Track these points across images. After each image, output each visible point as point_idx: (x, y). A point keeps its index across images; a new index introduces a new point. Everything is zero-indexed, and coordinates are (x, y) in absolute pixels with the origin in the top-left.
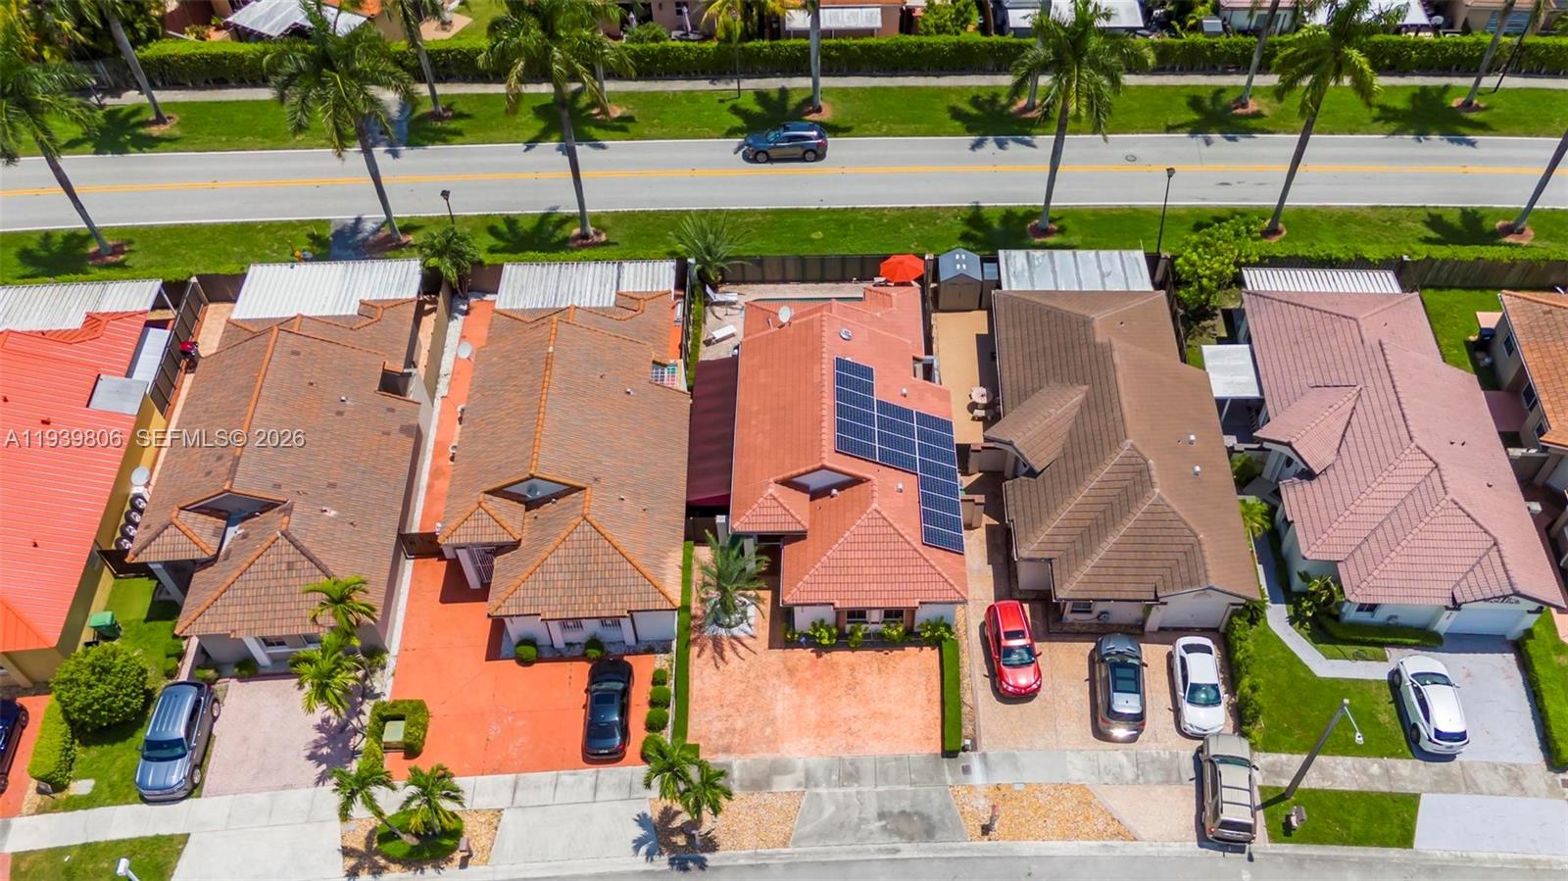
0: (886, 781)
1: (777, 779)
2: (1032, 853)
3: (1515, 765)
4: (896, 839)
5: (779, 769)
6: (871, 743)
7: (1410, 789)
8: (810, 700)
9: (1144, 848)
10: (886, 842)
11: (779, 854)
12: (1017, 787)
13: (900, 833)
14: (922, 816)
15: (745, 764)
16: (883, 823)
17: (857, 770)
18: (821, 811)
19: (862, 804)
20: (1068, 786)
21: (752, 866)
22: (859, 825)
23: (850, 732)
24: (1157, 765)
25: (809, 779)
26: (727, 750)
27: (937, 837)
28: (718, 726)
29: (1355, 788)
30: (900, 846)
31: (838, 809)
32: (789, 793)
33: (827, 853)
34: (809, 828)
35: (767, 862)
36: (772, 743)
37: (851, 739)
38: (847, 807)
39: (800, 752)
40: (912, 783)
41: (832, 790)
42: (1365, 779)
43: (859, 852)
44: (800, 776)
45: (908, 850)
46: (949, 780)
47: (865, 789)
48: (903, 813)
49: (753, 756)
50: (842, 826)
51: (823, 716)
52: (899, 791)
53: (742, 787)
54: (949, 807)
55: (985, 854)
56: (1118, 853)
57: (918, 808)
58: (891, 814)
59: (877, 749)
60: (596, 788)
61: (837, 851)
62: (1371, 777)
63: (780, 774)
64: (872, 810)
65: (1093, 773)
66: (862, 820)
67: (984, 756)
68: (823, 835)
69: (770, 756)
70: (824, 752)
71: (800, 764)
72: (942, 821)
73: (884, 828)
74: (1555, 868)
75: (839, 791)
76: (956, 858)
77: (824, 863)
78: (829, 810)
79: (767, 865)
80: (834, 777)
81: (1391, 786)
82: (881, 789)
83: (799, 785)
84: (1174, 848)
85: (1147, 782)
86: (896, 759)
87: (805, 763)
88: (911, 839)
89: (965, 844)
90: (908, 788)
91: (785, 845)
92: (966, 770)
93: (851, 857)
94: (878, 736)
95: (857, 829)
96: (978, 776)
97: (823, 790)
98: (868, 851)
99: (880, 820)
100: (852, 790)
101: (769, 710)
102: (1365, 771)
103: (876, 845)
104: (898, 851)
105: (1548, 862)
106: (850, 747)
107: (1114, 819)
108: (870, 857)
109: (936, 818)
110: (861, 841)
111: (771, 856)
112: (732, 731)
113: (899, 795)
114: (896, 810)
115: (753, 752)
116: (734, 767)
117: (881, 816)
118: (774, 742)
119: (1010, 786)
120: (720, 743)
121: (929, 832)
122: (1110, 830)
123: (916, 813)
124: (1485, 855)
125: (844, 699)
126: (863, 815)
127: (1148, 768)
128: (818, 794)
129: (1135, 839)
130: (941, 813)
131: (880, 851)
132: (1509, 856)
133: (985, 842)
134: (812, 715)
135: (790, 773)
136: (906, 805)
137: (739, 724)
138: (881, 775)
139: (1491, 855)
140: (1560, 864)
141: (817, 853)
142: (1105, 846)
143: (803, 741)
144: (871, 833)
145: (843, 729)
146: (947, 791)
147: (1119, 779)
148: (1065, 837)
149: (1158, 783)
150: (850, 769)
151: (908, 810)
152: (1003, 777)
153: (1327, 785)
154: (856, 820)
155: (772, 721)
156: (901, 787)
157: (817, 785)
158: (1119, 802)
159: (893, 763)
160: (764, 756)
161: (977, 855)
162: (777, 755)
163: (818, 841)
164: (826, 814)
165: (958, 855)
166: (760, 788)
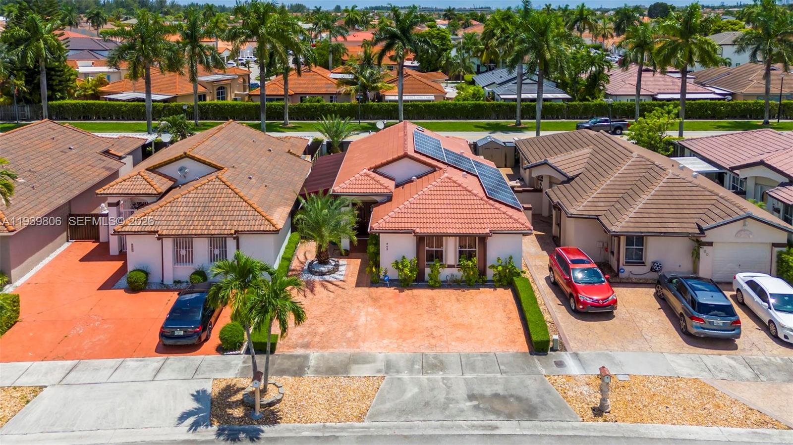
0: (473, 369)
1: (355, 367)
2: (663, 435)
4: (493, 417)
5: (357, 360)
8: (392, 315)
10: (479, 419)
11: (352, 427)
12: (623, 378)
13: (498, 413)
14: (519, 399)
15: (323, 356)
16: (475, 403)
17: (442, 362)
18: (403, 392)
19: (449, 388)
20: (680, 379)
21: (317, 438)
22: (447, 404)
23: (432, 336)
25: (390, 368)
26: (306, 346)
27: (541, 417)
30: (498, 423)
31: (422, 391)
32: (367, 378)
33: (411, 428)
34: (388, 405)
35: (337, 434)
36: (353, 342)
37: (433, 341)
38: (432, 390)
39: (381, 349)
40: (503, 373)
41: (414, 376)
43: (449, 428)
44: (381, 365)
45: (508, 427)
46: (543, 371)
47: (451, 376)
48: (496, 396)
49: (332, 350)
50: (427, 405)
51: (404, 325)
52: (489, 378)
53: (317, 371)
54: (548, 392)
55: (603, 433)
57: (513, 393)
58: (482, 396)
59: (461, 348)
60: (159, 370)
63: (359, 363)
64: (461, 392)
65: (704, 371)
66: (450, 401)
67: (576, 355)
68: (404, 411)
69: (349, 351)
70: (406, 349)
71: (381, 357)
72: (543, 402)
73: (476, 408)
75: (424, 378)
76: (569, 436)
77: (406, 437)
78: (412, 391)
79: (337, 437)
80: (417, 367)
82: (468, 376)
83: (379, 372)
85: (771, 380)
86: (482, 356)
87: (386, 356)
88: (510, 417)
90: (499, 376)
91: (360, 419)
92: (559, 364)
93: (437, 432)
95: (445, 407)
96: (574, 370)
97: (405, 376)
98: (460, 427)
99: (471, 401)
100: (439, 376)
101: (351, 321)
103: (469, 422)
104: (497, 428)
106: (433, 347)
108: (463, 432)
109: (535, 400)
110: (451, 418)
111: (342, 429)
113: (490, 382)
114: (488, 393)
115: (333, 347)
117: (471, 397)
118: (356, 341)
120: (300, 341)
121: (530, 411)
122: (754, 419)
123: (512, 396)
125: (425, 316)
126: (451, 396)
127: (764, 369)
128: (399, 379)
130: (540, 397)
131: (474, 427)
133: (600, 423)
134: (394, 325)
135: (369, 362)
136: (499, 389)
137: (321, 330)
141: (398, 428)
142: (755, 433)
143: (384, 341)
144: (462, 411)
145: (425, 334)
146: (543, 380)
147: (734, 377)
148: (699, 423)
150: (434, 361)
151: (501, 393)
154: (443, 400)
155: (354, 328)
156: (491, 376)
157: (398, 372)
159: (480, 358)
160: (343, 351)
161: (592, 434)
162: (358, 350)
163: (399, 417)
164: (408, 395)
165: (571, 433)
166: (337, 374)
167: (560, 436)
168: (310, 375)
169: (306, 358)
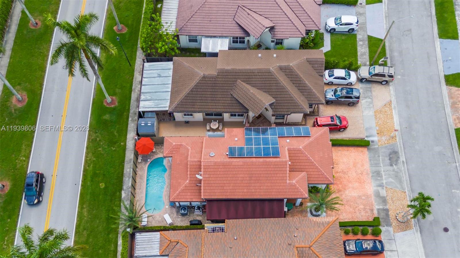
0: (379, 164)
1: (381, 195)
2: (399, 126)
3: (356, 13)
4: (399, 161)
5: (378, 195)
6: (365, 168)
7: (366, 37)
8: (350, 185)
9: (393, 99)
10: (401, 165)
11: (408, 194)
12: (378, 128)
13: (397, 161)
14: (390, 154)
15: (377, 205)
16: (394, 165)
17: (375, 172)
18: (392, 182)
19: (388, 171)
20: (376, 116)
22: (395, 172)
23: (362, 174)
24: (365, 93)
25: (381, 186)
26: (372, 210)
27: (397, 151)
28: (363, 213)
29: (368, 48)
30: (401, 161)
31: (391, 177)
32: (386, 191)
33: (406, 181)
34: (398, 186)
36: (368, 197)
37: (364, 173)
38: (389, 175)
39: (371, 188)
40: (379, 156)
41: (384, 179)
42: (364, 46)
43: (405, 172)
44: (379, 189)
45: (402, 158)
46: (376, 146)
47: (382, 170)
48: (390, 159)
49: (374, 202)
50: (396, 176)
51: (356, 181)
52: (382, 160)
53: (386, 205)
54: (386, 147)
55: (401, 138)
56: (396, 106)
57: (388, 155)
58: (390, 163)
59: (367, 166)
60: (391, 251)
61: (405, 178)
62: (363, 45)
63: (379, 194)
64: (390, 168)
65: (370, 109)
66: (394, 170)
67: (367, 136)
68: (401, 182)
69: (373, 197)
70: (370, 181)
71: (375, 188)
72: (391, 149)
73: (395, 165)
74: (387, 12)
75: (384, 177)
76: (403, 146)
77: (410, 181)
78: (391, 180)
80: (379, 178)
81: (366, 40)
82: (382, 165)
83: (383, 188)
84: (392, 92)
85: (371, 96)
86: (370, 161)
87: (375, 187)
88: (399, 157)
89: (398, 144)
90: (381, 157)
91: (405, 192)
92: (373, 142)
93: (407, 174)
94: (363, 165)
95: (397, 172)
96: (375, 139)
97: (384, 182)
98: (404, 169)
99: (393, 166)
100: (383, 173)
101: (356, 198)
102: (362, 45)
103: (402, 167)
104: (403, 162)
105: (386, 13)
106: (367, 174)
107: (385, 106)
108: (406, 168)
109: (390, 151)
110: (401, 171)
112: (365, 209)
113: (384, 160)
114: (389, 161)
115: (372, 202)
116: (379, 208)
118: (368, 196)
119: (377, 130)
120: (370, 212)
122: (388, 106)
124: (385, 25)
125: (349, 175)
126: (392, 170)
127: (366, 95)
128: (386, 183)
129: (391, 101)
130: (389, 149)
131: (404, 166)
132: (384, 21)
134: (356, 185)
135: (379, 192)
137: (362, 207)
138: (377, 165)
139: (385, 24)
140: (386, 11)
141: (407, 183)
142: (394, 108)
143: (366, 187)
144: (398, 168)
145: (360, 175)
146: (381, 147)
147: (371, 103)
148: (392, 118)
149: (372, 93)
150: (375, 174)
151: (388, 158)
152: (375, 132)
153: (367, 54)
154: (394, 172)
155: (360, 197)
156: (381, 160)
157: (383, 183)
158: (379, 103)
159: (372, 162)
160: (373, 199)
161: (401, 141)
162: (372, 195)
163: (403, 183)
164: (393, 181)
165: (402, 145)
166: (386, 200)
167: (404, 148)
168: (387, 207)
169: (378, 210)
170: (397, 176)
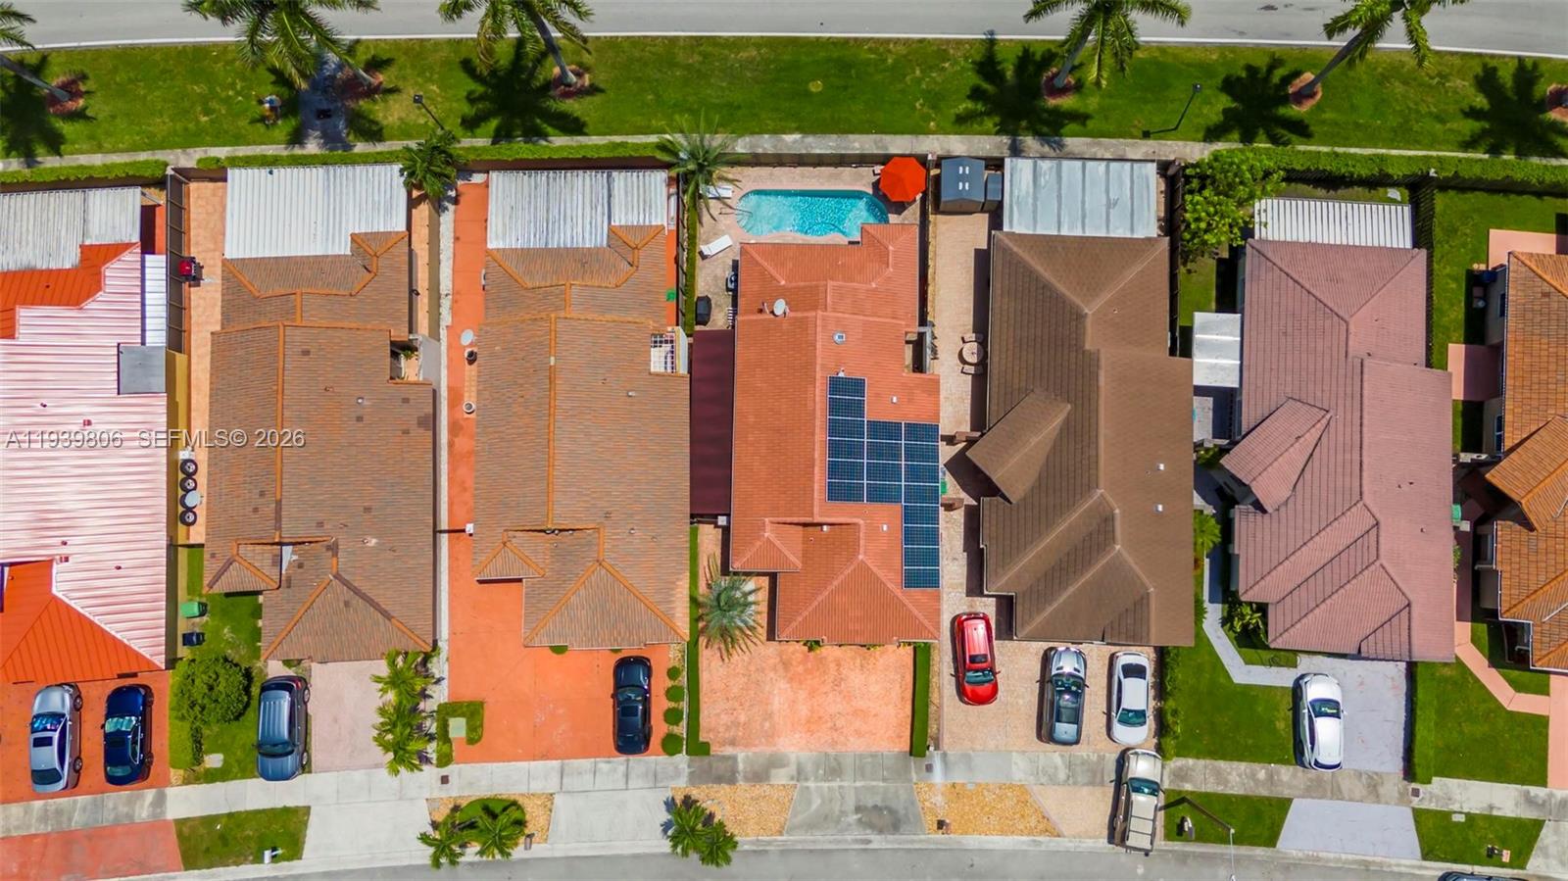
0: (863, 777)
1: (774, 772)
2: (976, 846)
3: (1376, 774)
4: (868, 831)
5: (776, 762)
6: (852, 739)
7: (1286, 793)
8: (802, 695)
9: (1064, 844)
10: (860, 833)
11: (776, 841)
12: (970, 787)
13: (871, 826)
14: (891, 811)
15: (747, 757)
16: (859, 816)
17: (839, 764)
18: (809, 803)
19: (843, 798)
20: (1011, 787)
21: (755, 851)
22: (839, 817)
23: (834, 728)
24: (1085, 768)
25: (800, 774)
26: (733, 743)
27: (901, 830)
28: (725, 719)
29: (1241, 792)
30: (872, 837)
31: (823, 802)
32: (784, 786)
33: (814, 842)
34: (800, 818)
35: (768, 848)
36: (771, 736)
37: (835, 735)
38: (831, 801)
39: (794, 747)
40: (884, 780)
41: (819, 784)
42: (1252, 784)
43: (839, 842)
44: (792, 769)
45: (878, 841)
46: (914, 777)
47: (845, 784)
48: (875, 807)
49: (754, 749)
50: (826, 817)
51: (812, 711)
52: (874, 787)
53: (746, 779)
54: (913, 803)
55: (939, 847)
56: (1043, 848)
57: (887, 803)
58: (866, 808)
59: (856, 745)
60: (627, 776)
61: (822, 839)
62: (1257, 781)
63: (776, 767)
64: (851, 805)
65: (1032, 774)
66: (843, 813)
67: (945, 755)
68: (811, 826)
69: (768, 750)
70: (813, 747)
71: (793, 758)
72: (906, 815)
73: (860, 820)
74: (1385, 869)
75: (825, 785)
76: (916, 850)
77: (811, 851)
78: (816, 802)
79: (766, 851)
80: (821, 772)
81: (1272, 791)
82: (858, 784)
83: (792, 778)
84: (1089, 844)
85: (1075, 783)
86: (872, 756)
87: (798, 757)
88: (881, 832)
89: (923, 837)
90: (881, 784)
91: (781, 833)
92: (929, 768)
93: (832, 846)
94: (858, 733)
95: (838, 822)
96: (938, 776)
97: (811, 784)
98: (846, 841)
99: (856, 812)
100: (835, 784)
101: (767, 704)
102: (1253, 776)
103: (852, 837)
104: (869, 842)
105: (1381, 864)
106: (834, 743)
107: (1044, 817)
108: (849, 846)
109: (902, 812)
110: (841, 831)
111: (769, 843)
112: (736, 724)
113: (872, 790)
114: (870, 804)
115: (755, 746)
116: (739, 760)
117: (858, 809)
118: (772, 736)
119: (963, 785)
120: (727, 736)
121: (896, 826)
122: (1041, 827)
123: (886, 808)
124: (1331, 856)
125: (830, 695)
126: (843, 808)
127: (1078, 769)
128: (807, 788)
129: (1059, 836)
130: (906, 808)
131: (856, 841)
132: (1350, 857)
133: (939, 836)
134: (804, 711)
135: (783, 766)
136: (878, 800)
137: (743, 718)
138: (860, 772)
139: (1337, 855)
140: (1390, 866)
141: (805, 841)
142: (1034, 841)
143: (797, 736)
144: (850, 825)
145: (830, 724)
146: (912, 788)
147: (1053, 780)
148: (1003, 832)
149: (1084, 785)
150: (834, 764)
151: (879, 804)
152: (959, 778)
153: (1220, 789)
154: (837, 813)
155: (769, 716)
156: (874, 783)
157: (806, 779)
158: (1051, 800)
159: (869, 760)
160: (763, 750)
161: (933, 846)
162: (775, 749)
163: (807, 831)
164: (814, 807)
165: (917, 846)
166: (761, 781)
167: (911, 849)
168: (741, 783)
169: (734, 758)
170: (823, 820)
